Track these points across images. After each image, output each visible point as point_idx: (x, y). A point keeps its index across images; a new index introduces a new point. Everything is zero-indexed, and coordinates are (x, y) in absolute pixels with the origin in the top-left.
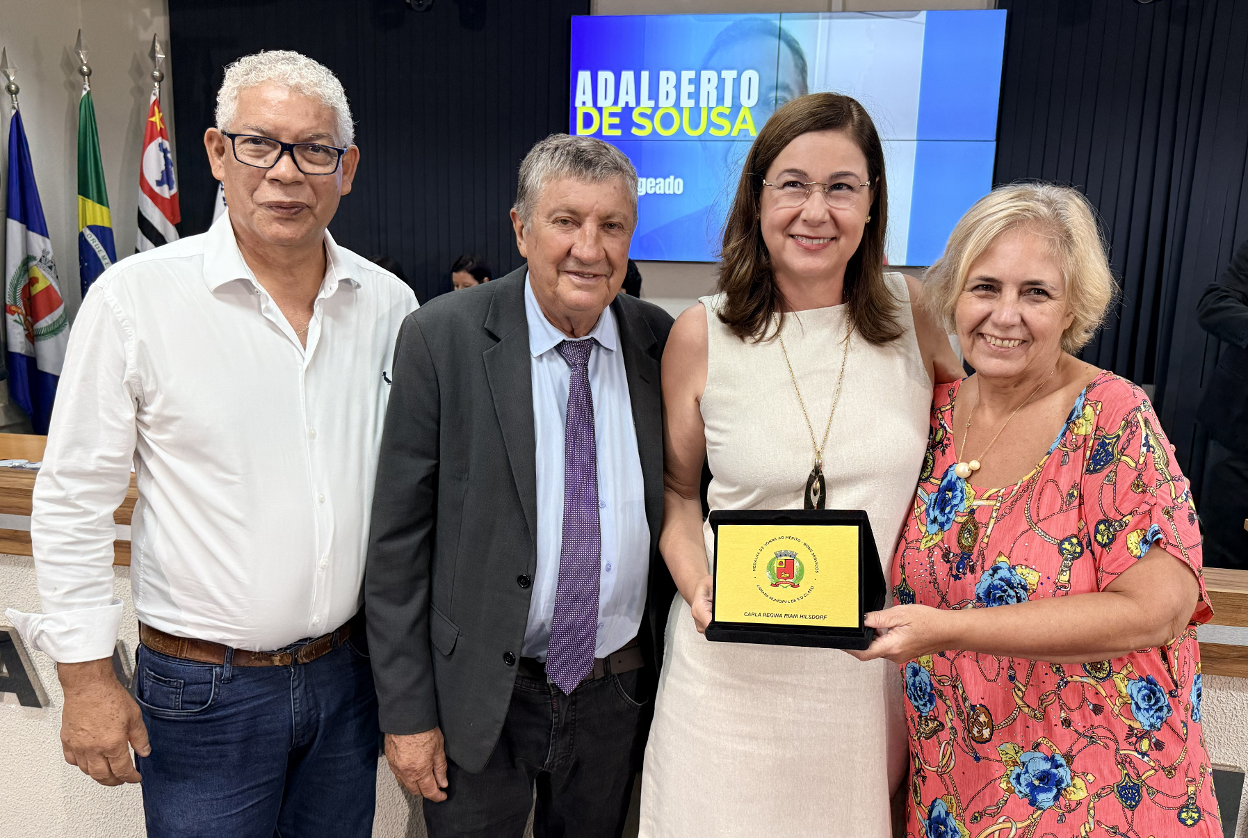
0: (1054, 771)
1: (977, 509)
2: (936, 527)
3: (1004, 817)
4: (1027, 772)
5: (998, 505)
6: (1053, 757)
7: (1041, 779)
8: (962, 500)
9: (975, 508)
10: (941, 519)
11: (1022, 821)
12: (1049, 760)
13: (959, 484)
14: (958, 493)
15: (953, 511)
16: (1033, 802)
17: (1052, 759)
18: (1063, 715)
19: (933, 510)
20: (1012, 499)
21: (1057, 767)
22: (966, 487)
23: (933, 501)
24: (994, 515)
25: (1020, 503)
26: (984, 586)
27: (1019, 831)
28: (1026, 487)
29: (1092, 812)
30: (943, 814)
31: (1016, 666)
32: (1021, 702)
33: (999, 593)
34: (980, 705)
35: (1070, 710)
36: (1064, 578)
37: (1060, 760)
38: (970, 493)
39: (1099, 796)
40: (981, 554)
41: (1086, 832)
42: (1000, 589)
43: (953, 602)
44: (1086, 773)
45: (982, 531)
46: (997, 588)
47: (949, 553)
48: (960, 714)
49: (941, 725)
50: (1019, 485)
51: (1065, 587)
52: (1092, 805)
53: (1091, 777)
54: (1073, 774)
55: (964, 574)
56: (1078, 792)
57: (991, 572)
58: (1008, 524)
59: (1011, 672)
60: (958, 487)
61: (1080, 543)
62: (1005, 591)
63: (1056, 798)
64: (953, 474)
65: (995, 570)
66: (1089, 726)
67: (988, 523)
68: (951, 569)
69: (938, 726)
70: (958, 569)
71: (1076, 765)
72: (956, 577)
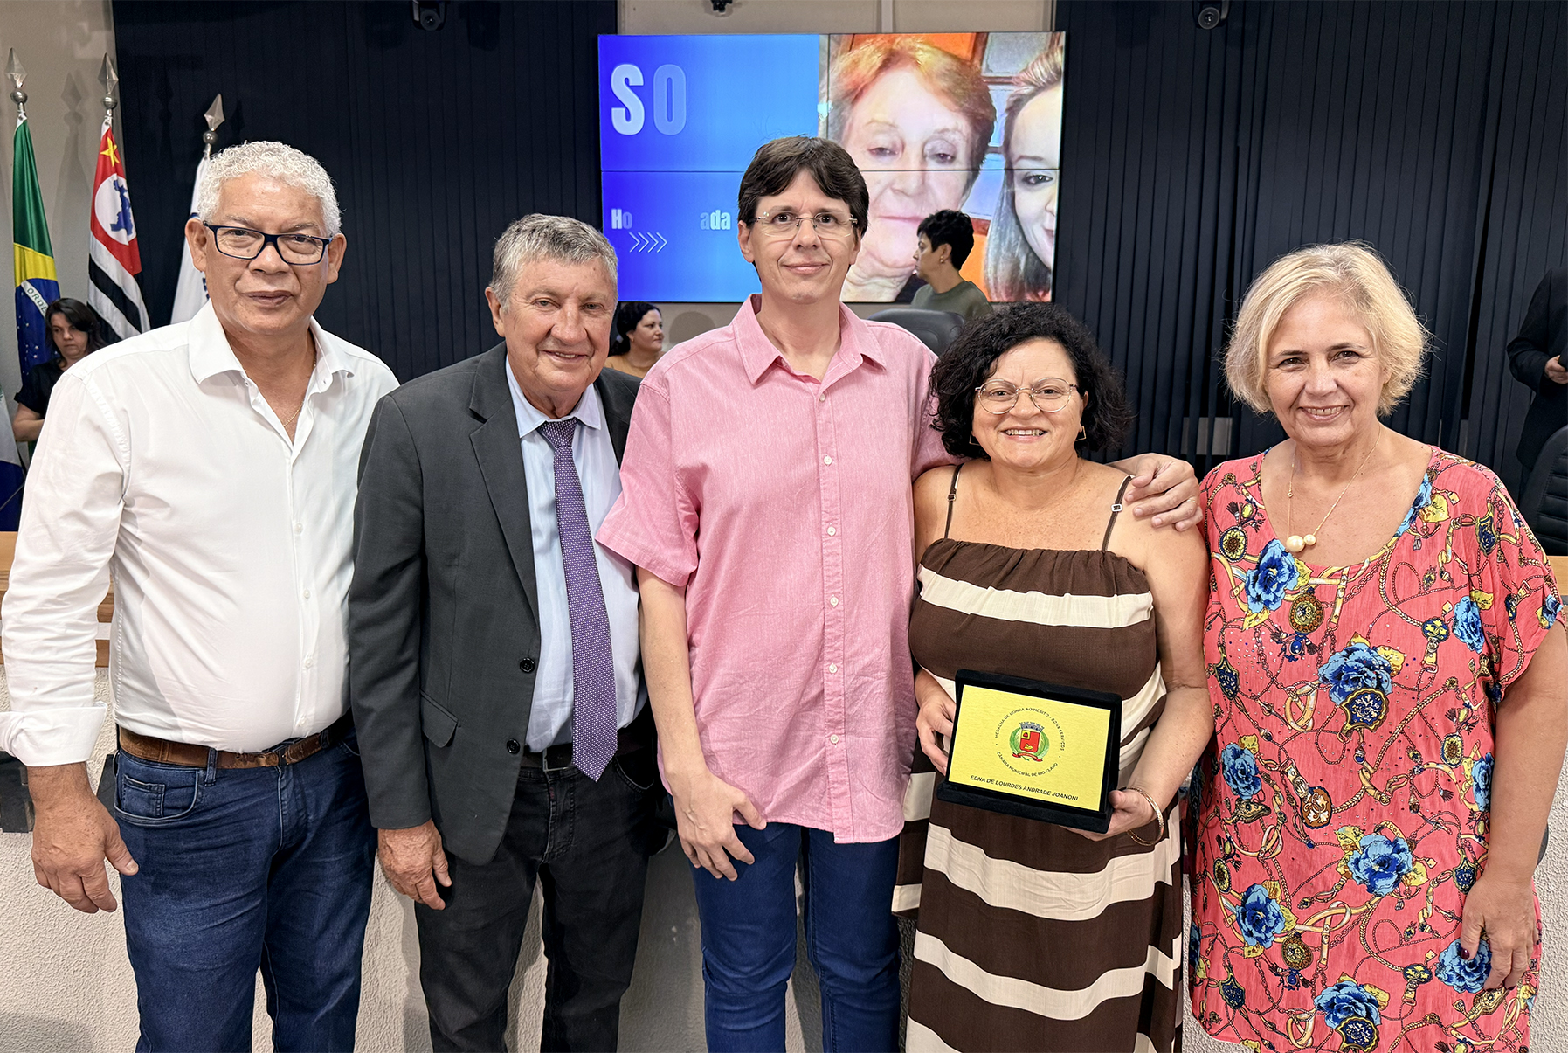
0: (1395, 855)
1: (1316, 587)
2: (1260, 606)
3: (1339, 903)
4: (1367, 857)
5: (1344, 584)
6: (1397, 841)
7: (1381, 864)
8: (1290, 578)
9: (1313, 586)
10: (1264, 597)
11: (1356, 908)
12: (1391, 844)
13: (1288, 560)
14: (1285, 570)
15: (1282, 590)
16: (1371, 889)
17: (1394, 844)
18: (1412, 800)
19: (1254, 587)
20: (1360, 579)
21: (1398, 853)
22: (1296, 564)
23: (1251, 578)
24: (1341, 594)
25: (1371, 583)
26: (1333, 667)
27: (1354, 918)
28: (1375, 567)
29: (1431, 898)
30: (1263, 900)
31: (1366, 747)
32: (1367, 784)
33: (1354, 675)
34: (1319, 787)
35: (1421, 796)
36: (1431, 660)
37: (1403, 844)
38: (1303, 571)
39: (1438, 881)
40: (1329, 634)
41: (1424, 918)
42: (1357, 671)
43: (1288, 683)
44: (1427, 858)
45: (1327, 611)
46: (1352, 669)
47: (1281, 632)
48: (1290, 799)
49: (1266, 807)
50: (1366, 565)
51: (1432, 669)
52: (1430, 890)
53: (1431, 862)
54: (1414, 859)
55: (1302, 655)
56: (1418, 877)
57: (1344, 653)
58: (1359, 604)
59: (1360, 753)
60: (1284, 563)
61: (1445, 626)
62: (1363, 673)
63: (1396, 884)
64: (1275, 550)
65: (1350, 651)
66: (1436, 812)
67: (1335, 603)
68: (1284, 650)
69: (1262, 810)
70: (1293, 649)
71: (1418, 851)
72: (1291, 658)
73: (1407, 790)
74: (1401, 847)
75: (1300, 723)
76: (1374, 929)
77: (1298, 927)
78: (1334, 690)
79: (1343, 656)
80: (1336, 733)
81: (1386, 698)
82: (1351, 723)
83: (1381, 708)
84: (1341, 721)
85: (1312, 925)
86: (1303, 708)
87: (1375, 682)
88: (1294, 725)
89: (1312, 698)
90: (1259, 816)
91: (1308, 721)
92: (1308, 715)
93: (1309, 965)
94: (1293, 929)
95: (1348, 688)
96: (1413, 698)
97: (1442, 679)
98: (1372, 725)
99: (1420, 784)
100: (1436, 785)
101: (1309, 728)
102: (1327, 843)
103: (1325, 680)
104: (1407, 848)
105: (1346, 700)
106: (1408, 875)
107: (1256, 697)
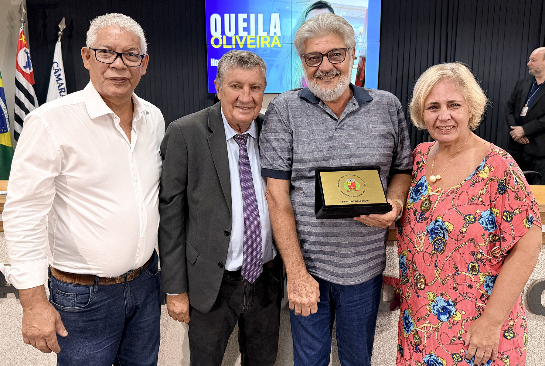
5: (441, 195)
7: (442, 309)
12: (447, 302)
16: (439, 318)
20: (447, 195)
23: (413, 190)
24: (438, 199)
25: (451, 197)
26: (431, 227)
27: (434, 329)
28: (453, 191)
29: (463, 326)
30: (407, 316)
31: (438, 261)
32: (438, 276)
33: (436, 231)
34: (422, 274)
35: (458, 285)
36: (464, 230)
37: (451, 303)
38: (429, 189)
39: (467, 321)
40: (431, 214)
41: (460, 335)
42: (437, 229)
43: (417, 231)
44: (461, 310)
45: (433, 205)
46: (435, 228)
47: (416, 211)
48: (414, 277)
49: (408, 280)
50: (451, 189)
51: (464, 233)
52: (463, 323)
53: (463, 312)
54: (456, 310)
55: (422, 221)
56: (458, 317)
57: (434, 222)
58: (443, 204)
59: (436, 263)
60: (424, 185)
61: (475, 218)
62: (439, 230)
63: (448, 318)
64: (423, 180)
65: (436, 221)
66: (465, 292)
67: (436, 202)
68: (416, 218)
69: (407, 280)
70: (419, 218)
71: (458, 306)
72: (419, 222)
73: (452, 281)
74: (450, 304)
75: (419, 248)
76: (441, 335)
77: (417, 329)
78: (430, 236)
79: (434, 223)
80: (429, 254)
81: (446, 243)
82: (434, 250)
83: (444, 246)
84: (431, 250)
85: (421, 329)
86: (420, 242)
87: (443, 234)
88: (417, 248)
89: (424, 238)
90: (406, 283)
91: (421, 247)
92: (421, 245)
93: (421, 344)
94: (416, 329)
95: (434, 236)
96: (455, 244)
97: (467, 238)
98: (441, 252)
99: (457, 280)
100: (465, 281)
101: (421, 250)
102: (423, 297)
103: (428, 232)
104: (453, 304)
105: (433, 241)
106: (453, 316)
107: (407, 236)
